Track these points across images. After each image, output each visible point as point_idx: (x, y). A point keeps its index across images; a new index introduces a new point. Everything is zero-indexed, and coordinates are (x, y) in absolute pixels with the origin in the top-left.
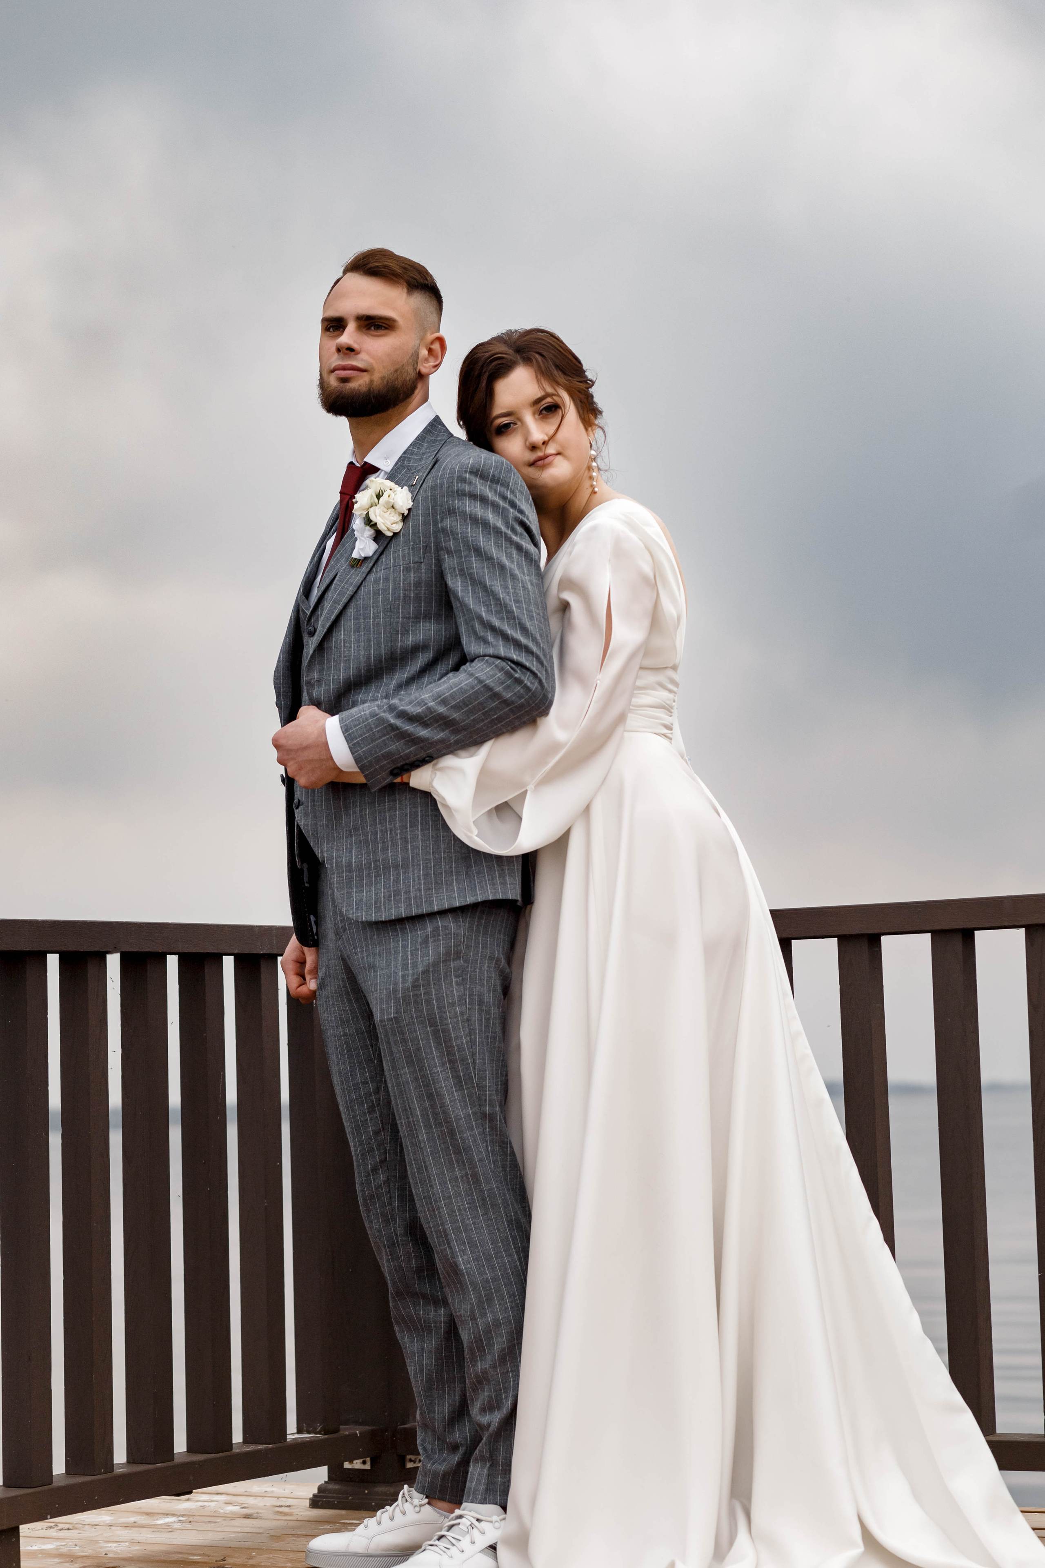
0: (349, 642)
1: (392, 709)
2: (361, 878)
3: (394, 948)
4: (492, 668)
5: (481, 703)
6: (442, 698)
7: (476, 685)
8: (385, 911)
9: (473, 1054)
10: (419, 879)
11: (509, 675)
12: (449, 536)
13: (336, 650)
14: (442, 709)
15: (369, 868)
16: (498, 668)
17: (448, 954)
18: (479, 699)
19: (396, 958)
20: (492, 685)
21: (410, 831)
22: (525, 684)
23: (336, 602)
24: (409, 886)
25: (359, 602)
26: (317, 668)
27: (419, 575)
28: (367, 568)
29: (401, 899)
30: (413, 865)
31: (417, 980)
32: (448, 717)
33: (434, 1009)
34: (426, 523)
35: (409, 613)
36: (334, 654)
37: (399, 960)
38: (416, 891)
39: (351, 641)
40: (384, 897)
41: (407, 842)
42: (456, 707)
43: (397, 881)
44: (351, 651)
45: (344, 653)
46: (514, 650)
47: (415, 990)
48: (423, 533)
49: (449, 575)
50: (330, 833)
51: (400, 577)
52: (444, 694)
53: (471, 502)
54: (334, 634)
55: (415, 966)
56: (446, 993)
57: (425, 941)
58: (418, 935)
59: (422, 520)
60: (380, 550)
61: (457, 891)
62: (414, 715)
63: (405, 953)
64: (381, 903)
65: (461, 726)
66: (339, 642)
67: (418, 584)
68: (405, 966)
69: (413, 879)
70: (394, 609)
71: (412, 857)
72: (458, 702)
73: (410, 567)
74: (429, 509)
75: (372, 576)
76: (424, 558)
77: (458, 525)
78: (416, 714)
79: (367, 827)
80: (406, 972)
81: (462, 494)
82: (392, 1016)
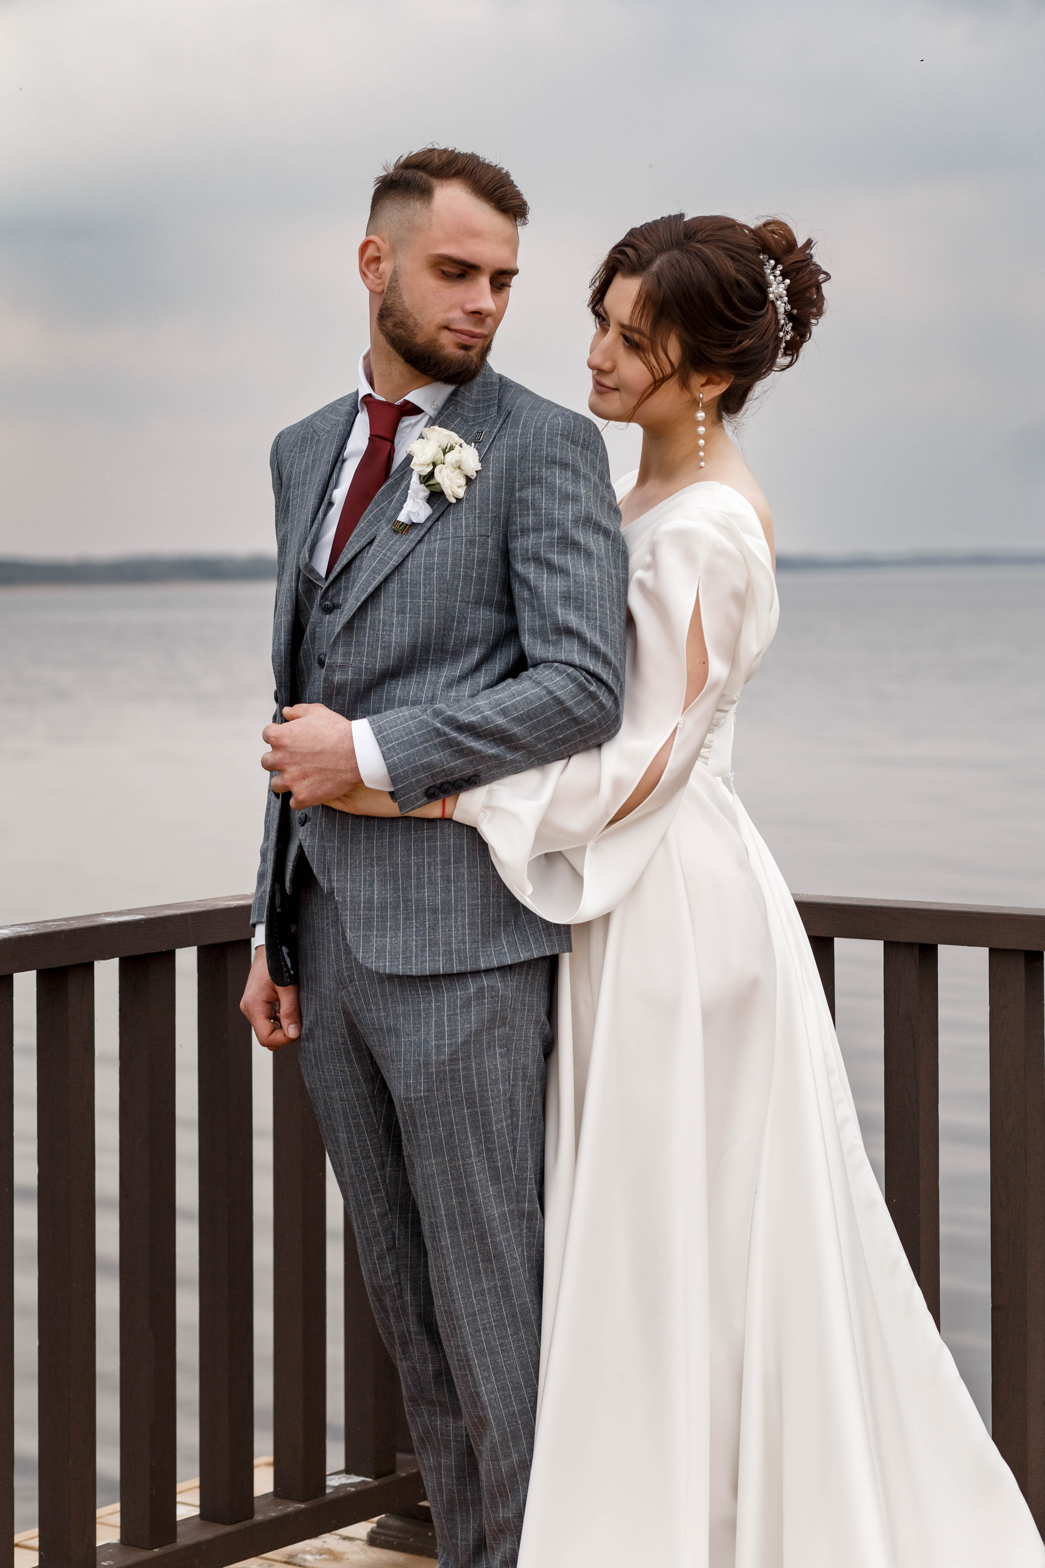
0: (390, 625)
1: (437, 713)
2: (384, 919)
3: (424, 1010)
4: (563, 677)
5: (547, 719)
6: (501, 707)
7: (544, 696)
8: (417, 964)
9: (514, 1140)
10: (464, 928)
11: (582, 688)
12: (528, 509)
13: (372, 632)
14: (501, 721)
15: (396, 908)
16: (570, 678)
17: (492, 1020)
18: (546, 713)
19: (428, 1024)
20: (563, 697)
21: (455, 868)
22: (601, 701)
23: (375, 572)
24: (451, 936)
25: (405, 577)
26: (341, 650)
27: (485, 551)
28: (417, 535)
29: (439, 951)
30: (456, 911)
31: (456, 1052)
32: (508, 731)
33: (473, 1087)
34: (498, 489)
35: (469, 597)
36: (369, 637)
37: (432, 1026)
38: (459, 943)
39: (393, 624)
40: (416, 946)
41: (449, 881)
42: (519, 720)
43: (434, 928)
44: (392, 636)
45: (382, 638)
46: (590, 658)
47: (452, 1065)
48: (492, 501)
49: (519, 557)
50: (343, 858)
51: (461, 551)
52: (505, 703)
53: (561, 472)
54: (369, 613)
55: (453, 1034)
56: (489, 1067)
57: (467, 1004)
58: (457, 995)
59: (492, 484)
60: (436, 516)
61: (507, 945)
62: (465, 723)
63: (440, 1017)
64: (411, 952)
65: (521, 744)
66: (376, 622)
67: (482, 562)
68: (440, 1035)
69: (455, 927)
70: (452, 589)
71: (456, 900)
72: (521, 714)
73: (475, 540)
74: (503, 472)
75: (424, 547)
76: (492, 531)
77: (542, 498)
78: (469, 722)
79: (397, 857)
80: (441, 1042)
81: (552, 462)
82: (422, 1094)
